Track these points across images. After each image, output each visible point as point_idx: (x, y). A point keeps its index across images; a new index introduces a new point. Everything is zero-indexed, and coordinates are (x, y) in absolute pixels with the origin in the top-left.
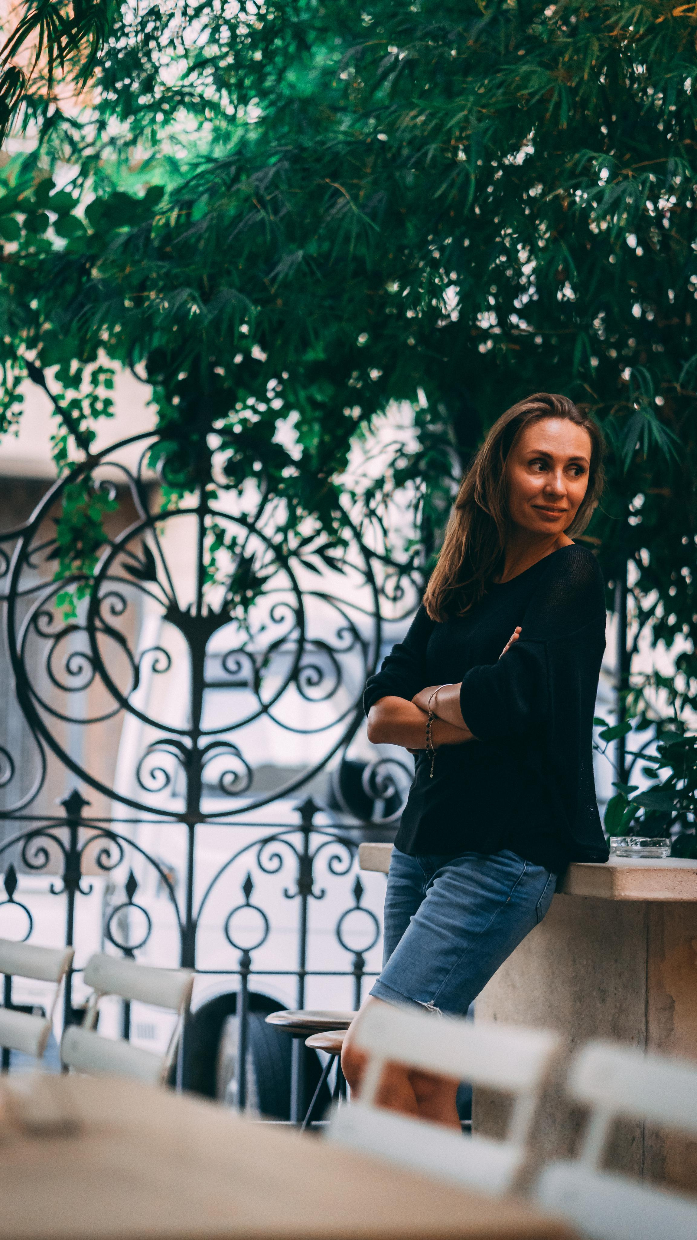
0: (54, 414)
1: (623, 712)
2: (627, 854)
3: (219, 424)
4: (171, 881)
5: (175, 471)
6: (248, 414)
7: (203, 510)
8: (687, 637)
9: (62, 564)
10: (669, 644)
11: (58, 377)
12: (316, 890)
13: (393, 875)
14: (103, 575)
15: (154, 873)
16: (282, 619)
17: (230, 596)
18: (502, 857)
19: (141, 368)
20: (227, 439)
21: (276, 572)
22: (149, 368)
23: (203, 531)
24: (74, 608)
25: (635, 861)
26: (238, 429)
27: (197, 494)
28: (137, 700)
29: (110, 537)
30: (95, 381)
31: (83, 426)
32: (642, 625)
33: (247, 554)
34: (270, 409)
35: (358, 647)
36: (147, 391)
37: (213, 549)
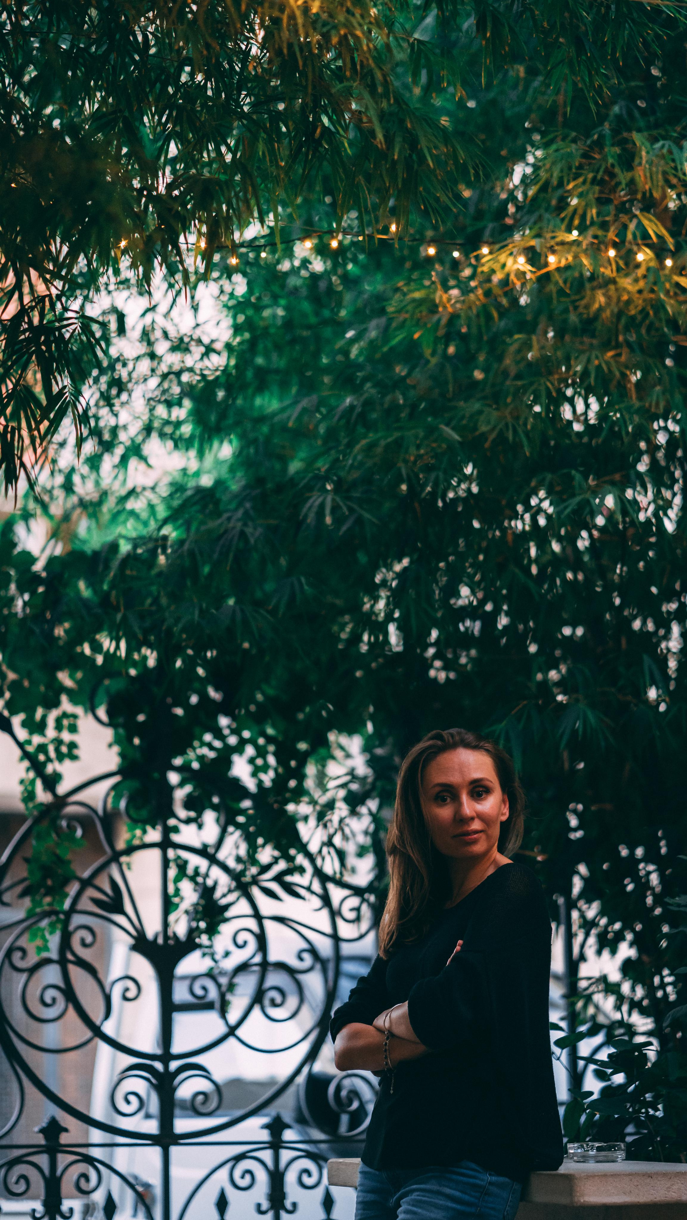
0: (22, 759)
1: (573, 1018)
2: (584, 1159)
3: (178, 761)
4: (148, 1201)
5: (138, 808)
6: (205, 751)
7: (165, 844)
8: (631, 945)
9: (33, 901)
10: (614, 952)
11: (24, 724)
12: (288, 1204)
13: (362, 1191)
14: (73, 909)
15: (130, 1195)
16: (245, 943)
17: (194, 924)
18: (466, 1169)
19: (102, 712)
20: (187, 775)
21: (238, 899)
22: (109, 713)
23: (166, 863)
24: (46, 941)
25: (592, 1166)
26: (195, 765)
27: (159, 828)
28: (108, 1028)
29: (79, 874)
30: (59, 727)
31: (50, 769)
32: (587, 935)
33: (210, 882)
34: (226, 746)
35: (318, 966)
36: (108, 734)
37: (177, 880)
